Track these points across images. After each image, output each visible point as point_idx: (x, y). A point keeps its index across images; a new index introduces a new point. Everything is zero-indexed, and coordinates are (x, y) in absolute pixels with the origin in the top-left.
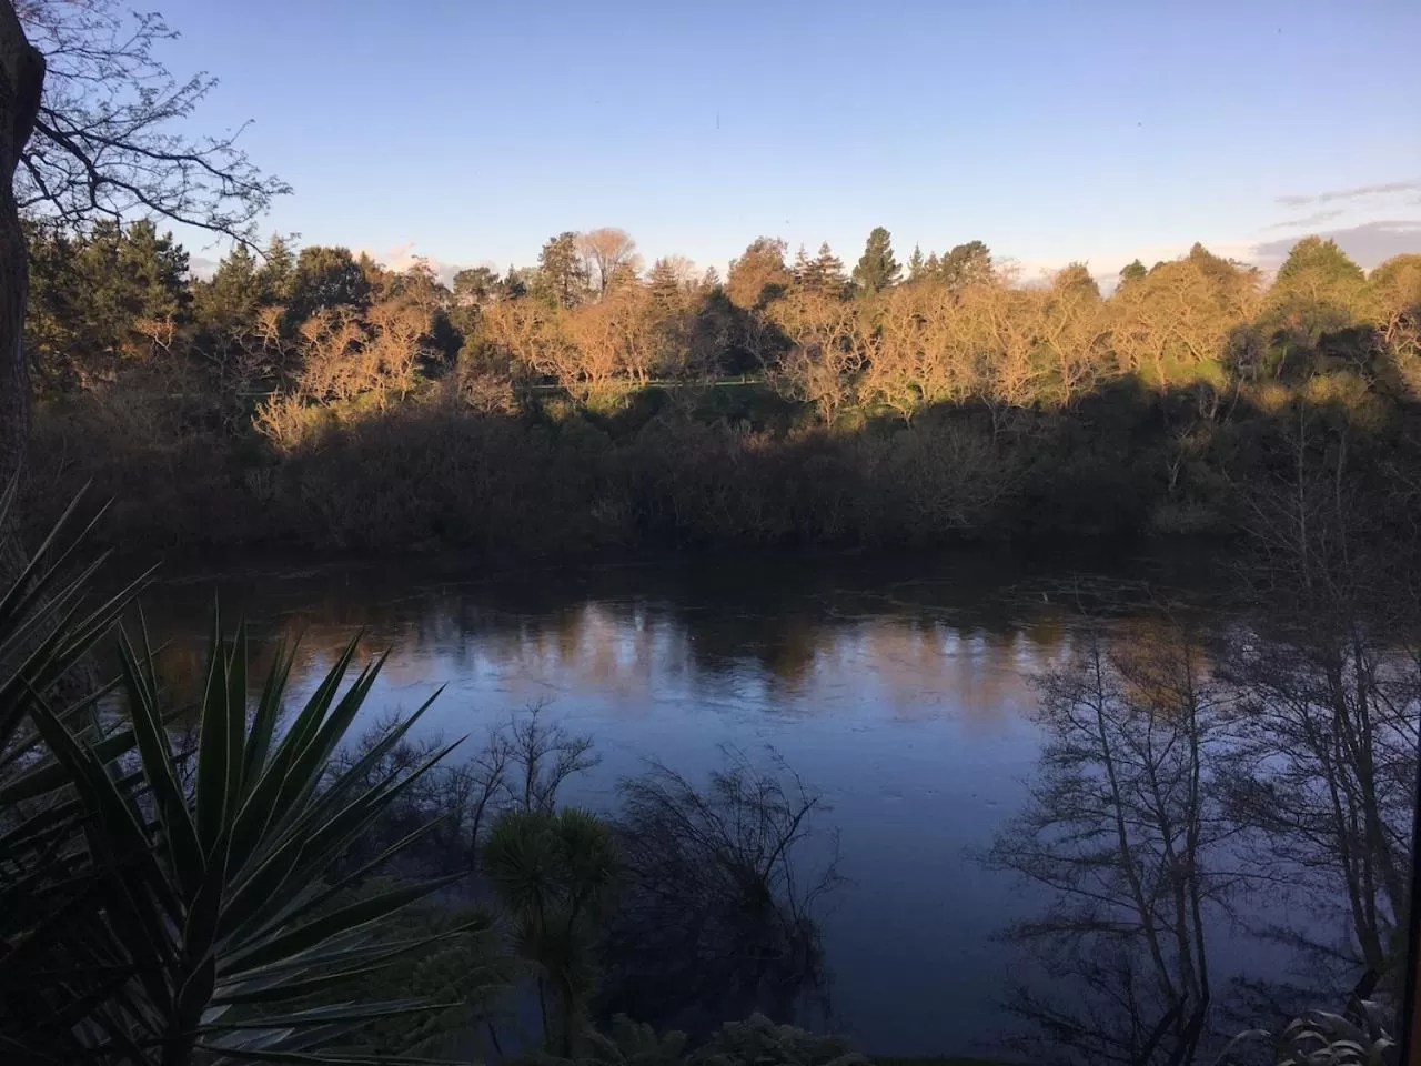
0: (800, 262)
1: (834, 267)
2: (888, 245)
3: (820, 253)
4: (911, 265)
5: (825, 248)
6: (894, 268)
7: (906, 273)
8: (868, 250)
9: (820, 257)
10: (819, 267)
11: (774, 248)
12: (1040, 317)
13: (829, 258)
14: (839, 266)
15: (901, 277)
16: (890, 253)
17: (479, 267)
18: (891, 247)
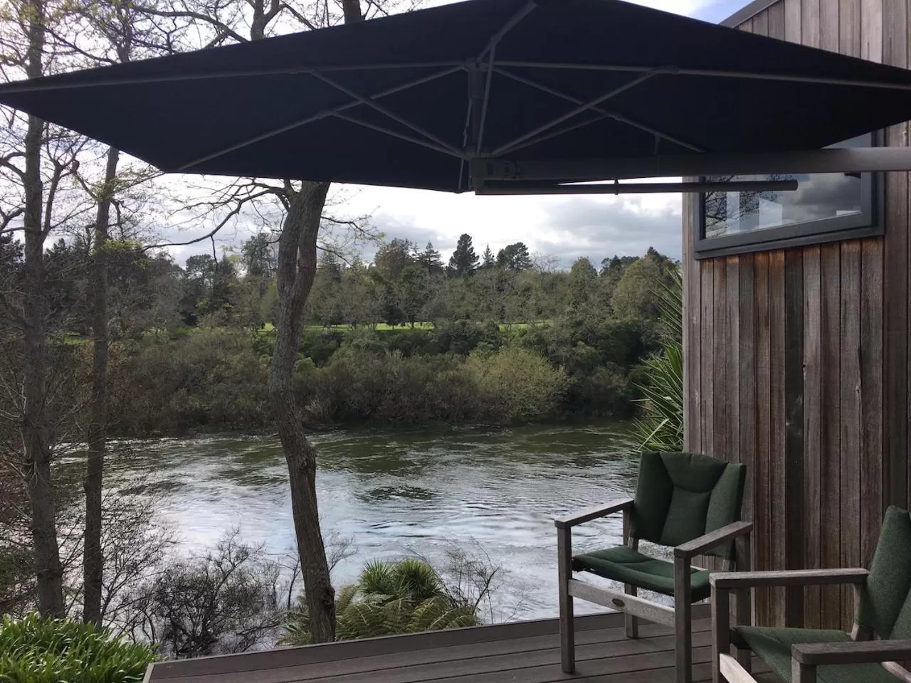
0: (415, 253)
1: (435, 256)
2: (470, 244)
3: (427, 248)
4: (484, 256)
5: (430, 245)
6: (475, 258)
7: (481, 261)
8: (458, 247)
9: (427, 251)
10: (427, 257)
11: (403, 245)
12: (567, 287)
13: (432, 252)
14: (438, 256)
15: (479, 263)
16: (472, 249)
17: (204, 254)
18: (473, 245)
